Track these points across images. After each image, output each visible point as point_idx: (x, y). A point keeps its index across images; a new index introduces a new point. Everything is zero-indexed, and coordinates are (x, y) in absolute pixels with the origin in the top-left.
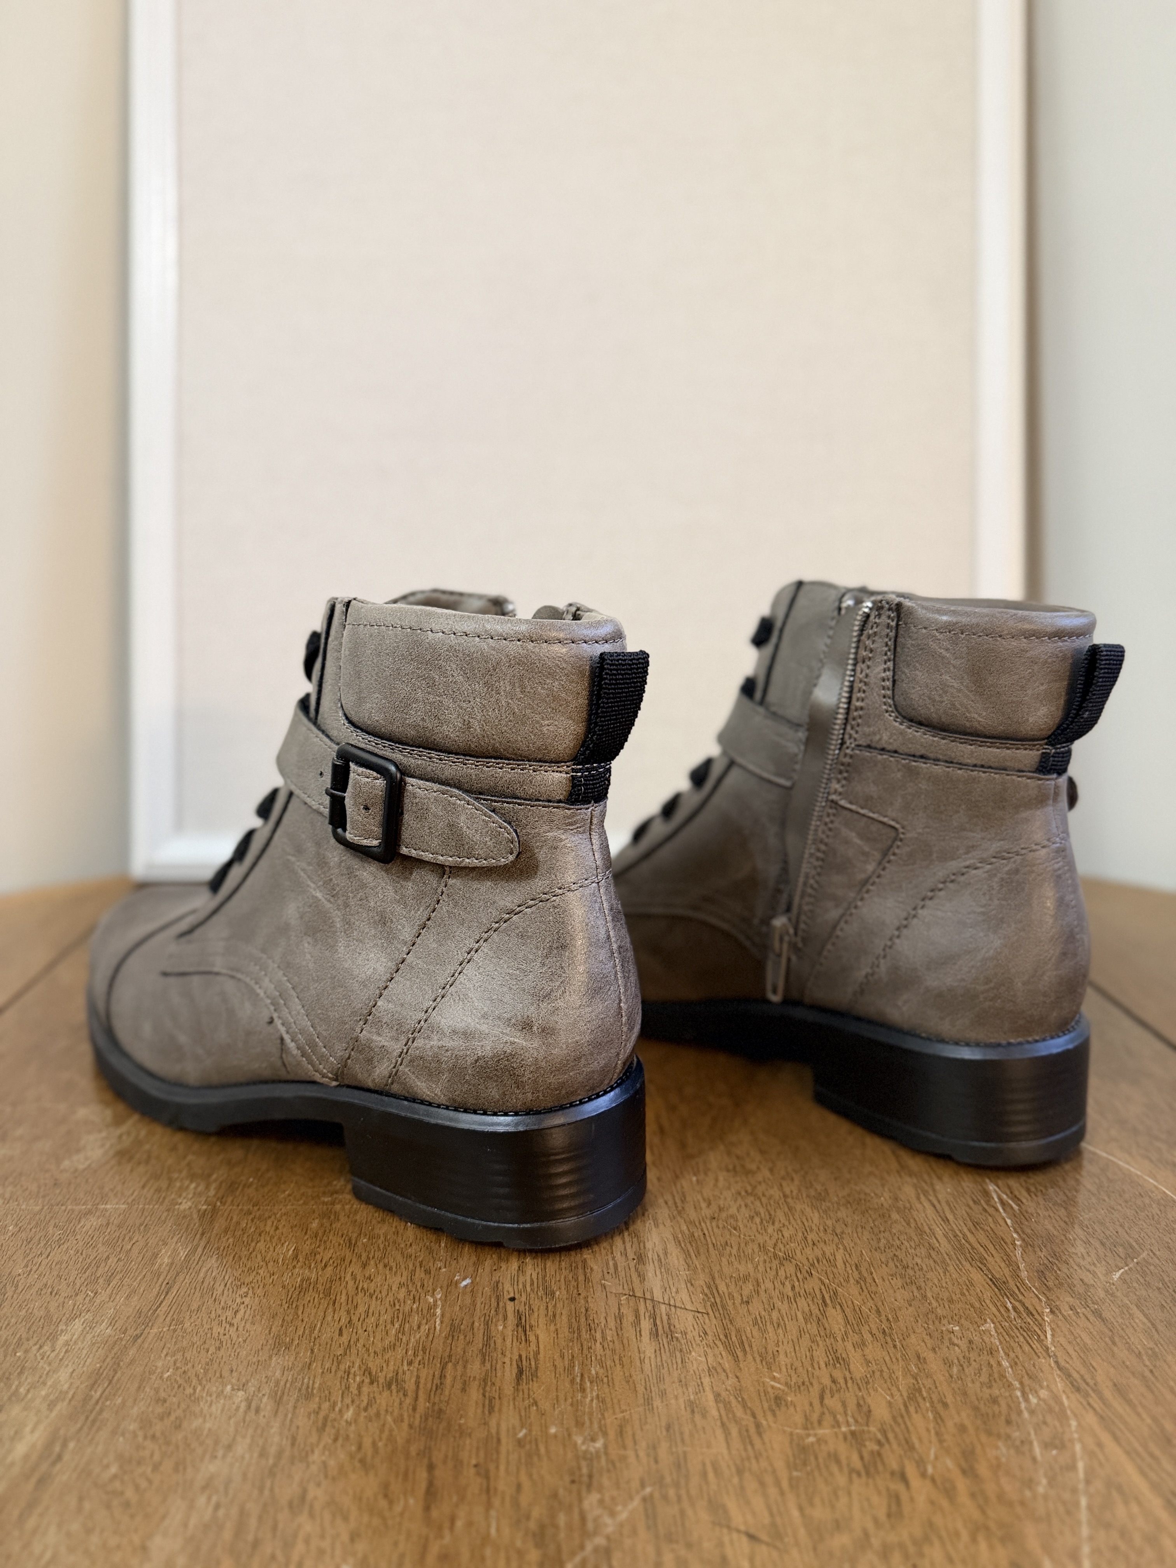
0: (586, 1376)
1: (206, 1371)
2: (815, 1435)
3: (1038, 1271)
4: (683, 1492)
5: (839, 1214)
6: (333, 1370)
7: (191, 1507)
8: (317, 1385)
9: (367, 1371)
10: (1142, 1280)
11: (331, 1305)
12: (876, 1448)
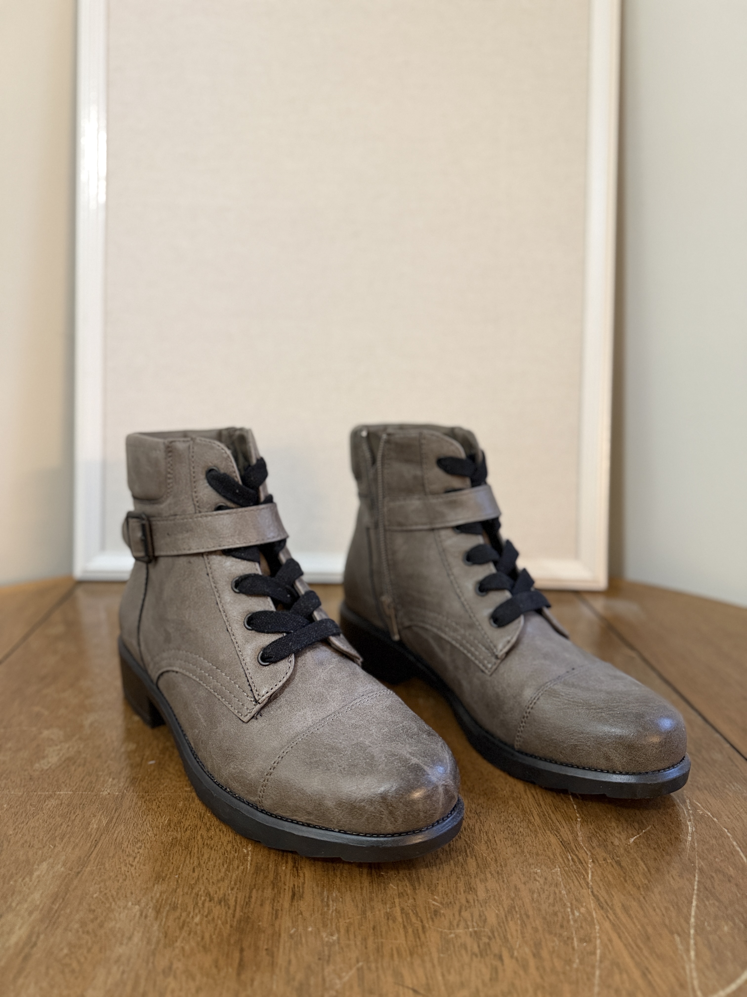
0: (330, 897)
1: (118, 894)
2: (455, 933)
3: (588, 837)
4: (379, 965)
5: (480, 801)
6: (189, 893)
7: (109, 973)
8: (180, 902)
9: (208, 894)
10: (645, 843)
11: (189, 854)
12: (487, 940)
